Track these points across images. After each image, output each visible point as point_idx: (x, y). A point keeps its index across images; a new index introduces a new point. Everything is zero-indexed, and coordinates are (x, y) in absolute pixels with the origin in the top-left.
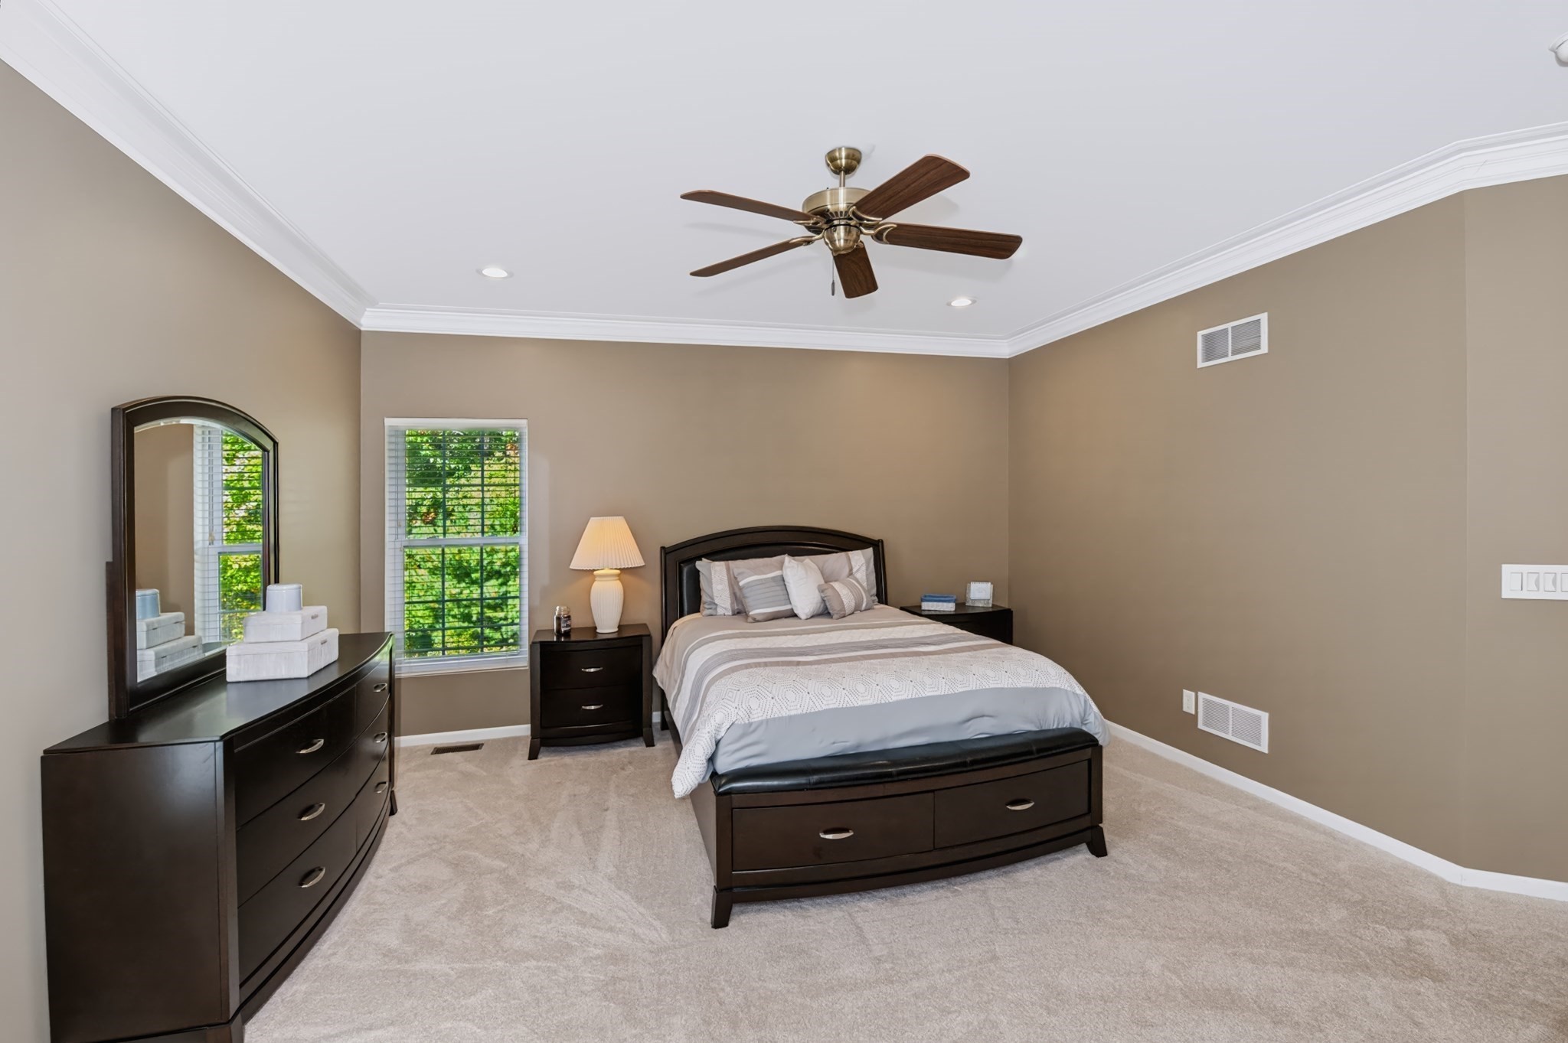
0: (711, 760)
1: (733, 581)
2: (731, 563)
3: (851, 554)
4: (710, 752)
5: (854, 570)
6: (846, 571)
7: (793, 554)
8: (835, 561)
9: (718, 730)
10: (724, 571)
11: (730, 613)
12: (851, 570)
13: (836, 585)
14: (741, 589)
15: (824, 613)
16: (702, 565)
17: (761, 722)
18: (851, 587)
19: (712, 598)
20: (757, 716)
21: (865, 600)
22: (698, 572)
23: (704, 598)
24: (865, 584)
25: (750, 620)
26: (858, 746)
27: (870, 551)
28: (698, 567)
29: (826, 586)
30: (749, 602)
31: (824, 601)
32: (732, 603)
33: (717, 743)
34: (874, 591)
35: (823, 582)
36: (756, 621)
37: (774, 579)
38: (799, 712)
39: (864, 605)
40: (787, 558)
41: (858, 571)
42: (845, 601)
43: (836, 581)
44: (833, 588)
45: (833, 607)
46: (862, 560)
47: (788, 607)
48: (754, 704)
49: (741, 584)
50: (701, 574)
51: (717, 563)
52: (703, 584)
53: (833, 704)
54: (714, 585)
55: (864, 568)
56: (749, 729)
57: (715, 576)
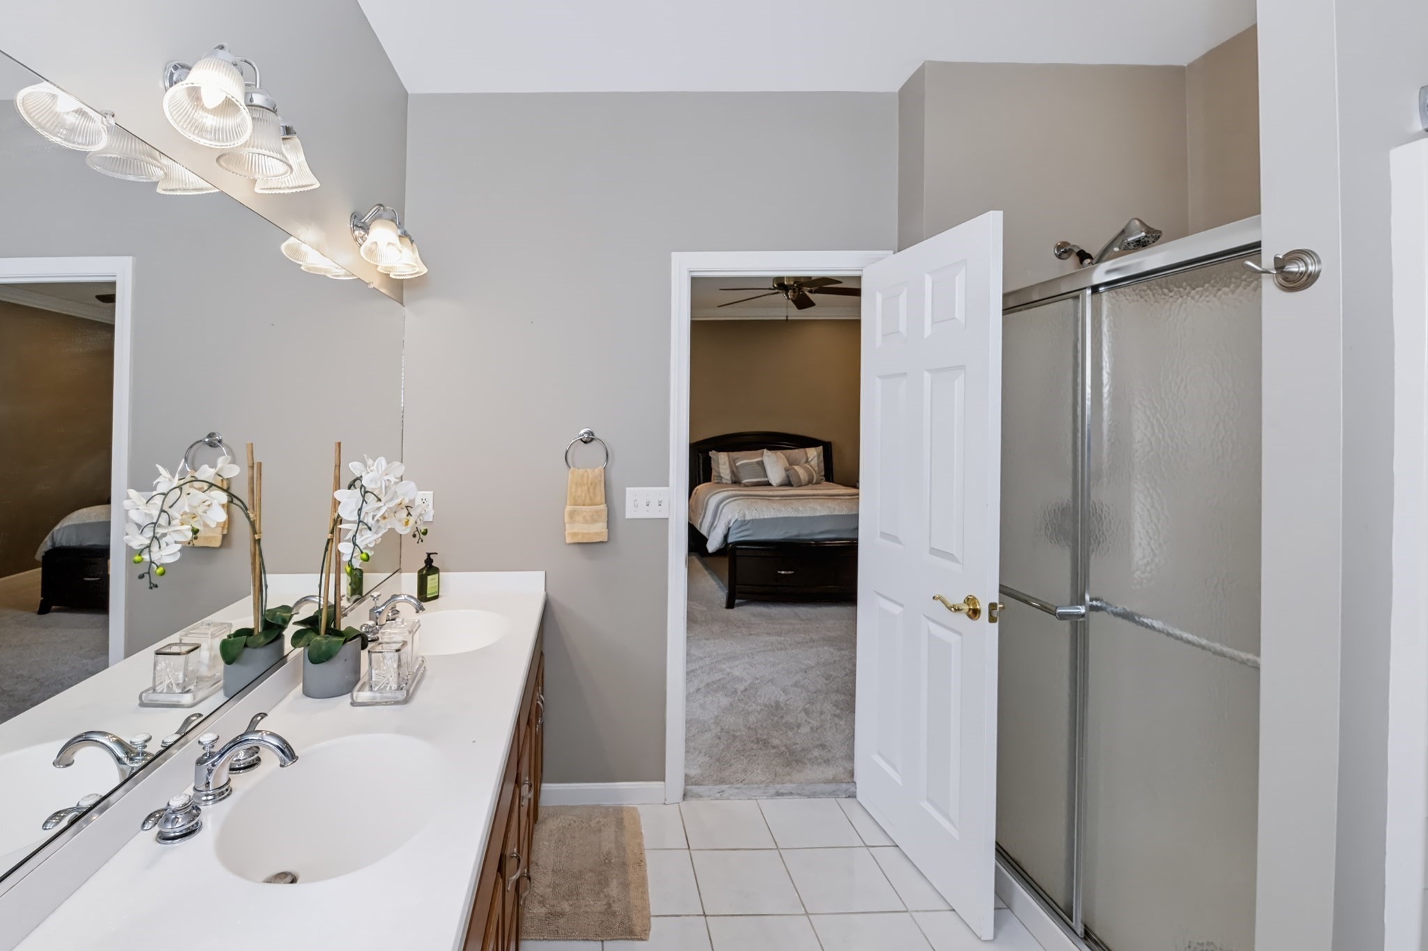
0: (726, 537)
1: (732, 463)
2: (730, 453)
3: (807, 449)
4: (725, 533)
5: (809, 460)
6: (804, 460)
7: (770, 449)
8: (797, 453)
9: (729, 523)
10: (727, 458)
11: (730, 482)
12: (807, 459)
13: (796, 467)
14: (737, 467)
15: (788, 483)
16: (712, 454)
17: (749, 521)
18: (807, 470)
19: (719, 473)
20: (748, 518)
21: (815, 477)
22: (710, 458)
23: (714, 473)
24: (816, 469)
25: (742, 485)
26: (799, 536)
27: (821, 448)
28: (710, 455)
29: (790, 467)
30: (742, 475)
31: (788, 477)
32: (731, 477)
33: (729, 529)
34: (823, 473)
35: (788, 465)
36: (746, 486)
37: (757, 463)
38: (769, 517)
39: (815, 481)
40: (765, 450)
41: (812, 460)
42: (802, 477)
43: (797, 465)
44: (794, 469)
45: (793, 480)
46: (815, 454)
47: (766, 479)
48: (747, 513)
49: (738, 464)
50: (712, 460)
51: (722, 453)
52: (713, 465)
53: (786, 515)
54: (720, 466)
55: (816, 459)
56: (744, 523)
57: (722, 462)
